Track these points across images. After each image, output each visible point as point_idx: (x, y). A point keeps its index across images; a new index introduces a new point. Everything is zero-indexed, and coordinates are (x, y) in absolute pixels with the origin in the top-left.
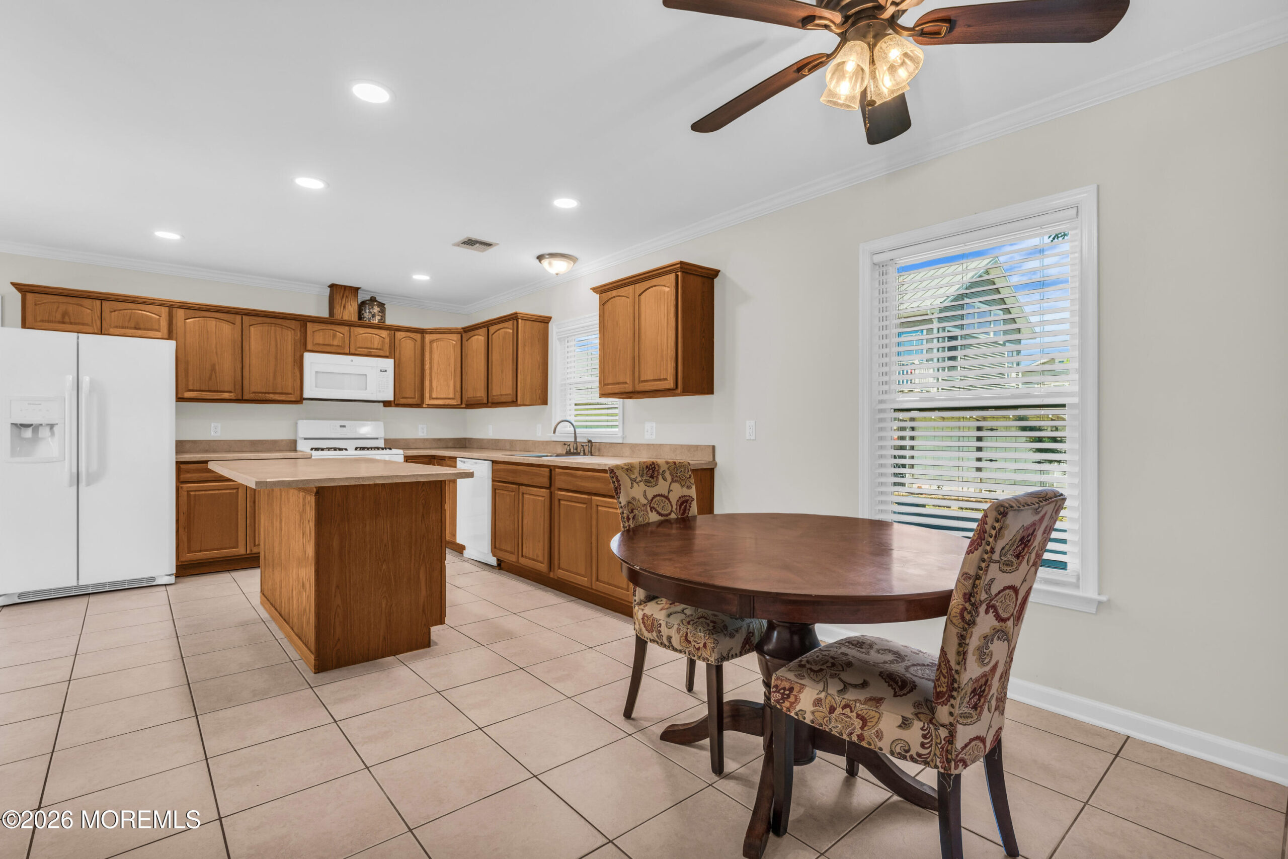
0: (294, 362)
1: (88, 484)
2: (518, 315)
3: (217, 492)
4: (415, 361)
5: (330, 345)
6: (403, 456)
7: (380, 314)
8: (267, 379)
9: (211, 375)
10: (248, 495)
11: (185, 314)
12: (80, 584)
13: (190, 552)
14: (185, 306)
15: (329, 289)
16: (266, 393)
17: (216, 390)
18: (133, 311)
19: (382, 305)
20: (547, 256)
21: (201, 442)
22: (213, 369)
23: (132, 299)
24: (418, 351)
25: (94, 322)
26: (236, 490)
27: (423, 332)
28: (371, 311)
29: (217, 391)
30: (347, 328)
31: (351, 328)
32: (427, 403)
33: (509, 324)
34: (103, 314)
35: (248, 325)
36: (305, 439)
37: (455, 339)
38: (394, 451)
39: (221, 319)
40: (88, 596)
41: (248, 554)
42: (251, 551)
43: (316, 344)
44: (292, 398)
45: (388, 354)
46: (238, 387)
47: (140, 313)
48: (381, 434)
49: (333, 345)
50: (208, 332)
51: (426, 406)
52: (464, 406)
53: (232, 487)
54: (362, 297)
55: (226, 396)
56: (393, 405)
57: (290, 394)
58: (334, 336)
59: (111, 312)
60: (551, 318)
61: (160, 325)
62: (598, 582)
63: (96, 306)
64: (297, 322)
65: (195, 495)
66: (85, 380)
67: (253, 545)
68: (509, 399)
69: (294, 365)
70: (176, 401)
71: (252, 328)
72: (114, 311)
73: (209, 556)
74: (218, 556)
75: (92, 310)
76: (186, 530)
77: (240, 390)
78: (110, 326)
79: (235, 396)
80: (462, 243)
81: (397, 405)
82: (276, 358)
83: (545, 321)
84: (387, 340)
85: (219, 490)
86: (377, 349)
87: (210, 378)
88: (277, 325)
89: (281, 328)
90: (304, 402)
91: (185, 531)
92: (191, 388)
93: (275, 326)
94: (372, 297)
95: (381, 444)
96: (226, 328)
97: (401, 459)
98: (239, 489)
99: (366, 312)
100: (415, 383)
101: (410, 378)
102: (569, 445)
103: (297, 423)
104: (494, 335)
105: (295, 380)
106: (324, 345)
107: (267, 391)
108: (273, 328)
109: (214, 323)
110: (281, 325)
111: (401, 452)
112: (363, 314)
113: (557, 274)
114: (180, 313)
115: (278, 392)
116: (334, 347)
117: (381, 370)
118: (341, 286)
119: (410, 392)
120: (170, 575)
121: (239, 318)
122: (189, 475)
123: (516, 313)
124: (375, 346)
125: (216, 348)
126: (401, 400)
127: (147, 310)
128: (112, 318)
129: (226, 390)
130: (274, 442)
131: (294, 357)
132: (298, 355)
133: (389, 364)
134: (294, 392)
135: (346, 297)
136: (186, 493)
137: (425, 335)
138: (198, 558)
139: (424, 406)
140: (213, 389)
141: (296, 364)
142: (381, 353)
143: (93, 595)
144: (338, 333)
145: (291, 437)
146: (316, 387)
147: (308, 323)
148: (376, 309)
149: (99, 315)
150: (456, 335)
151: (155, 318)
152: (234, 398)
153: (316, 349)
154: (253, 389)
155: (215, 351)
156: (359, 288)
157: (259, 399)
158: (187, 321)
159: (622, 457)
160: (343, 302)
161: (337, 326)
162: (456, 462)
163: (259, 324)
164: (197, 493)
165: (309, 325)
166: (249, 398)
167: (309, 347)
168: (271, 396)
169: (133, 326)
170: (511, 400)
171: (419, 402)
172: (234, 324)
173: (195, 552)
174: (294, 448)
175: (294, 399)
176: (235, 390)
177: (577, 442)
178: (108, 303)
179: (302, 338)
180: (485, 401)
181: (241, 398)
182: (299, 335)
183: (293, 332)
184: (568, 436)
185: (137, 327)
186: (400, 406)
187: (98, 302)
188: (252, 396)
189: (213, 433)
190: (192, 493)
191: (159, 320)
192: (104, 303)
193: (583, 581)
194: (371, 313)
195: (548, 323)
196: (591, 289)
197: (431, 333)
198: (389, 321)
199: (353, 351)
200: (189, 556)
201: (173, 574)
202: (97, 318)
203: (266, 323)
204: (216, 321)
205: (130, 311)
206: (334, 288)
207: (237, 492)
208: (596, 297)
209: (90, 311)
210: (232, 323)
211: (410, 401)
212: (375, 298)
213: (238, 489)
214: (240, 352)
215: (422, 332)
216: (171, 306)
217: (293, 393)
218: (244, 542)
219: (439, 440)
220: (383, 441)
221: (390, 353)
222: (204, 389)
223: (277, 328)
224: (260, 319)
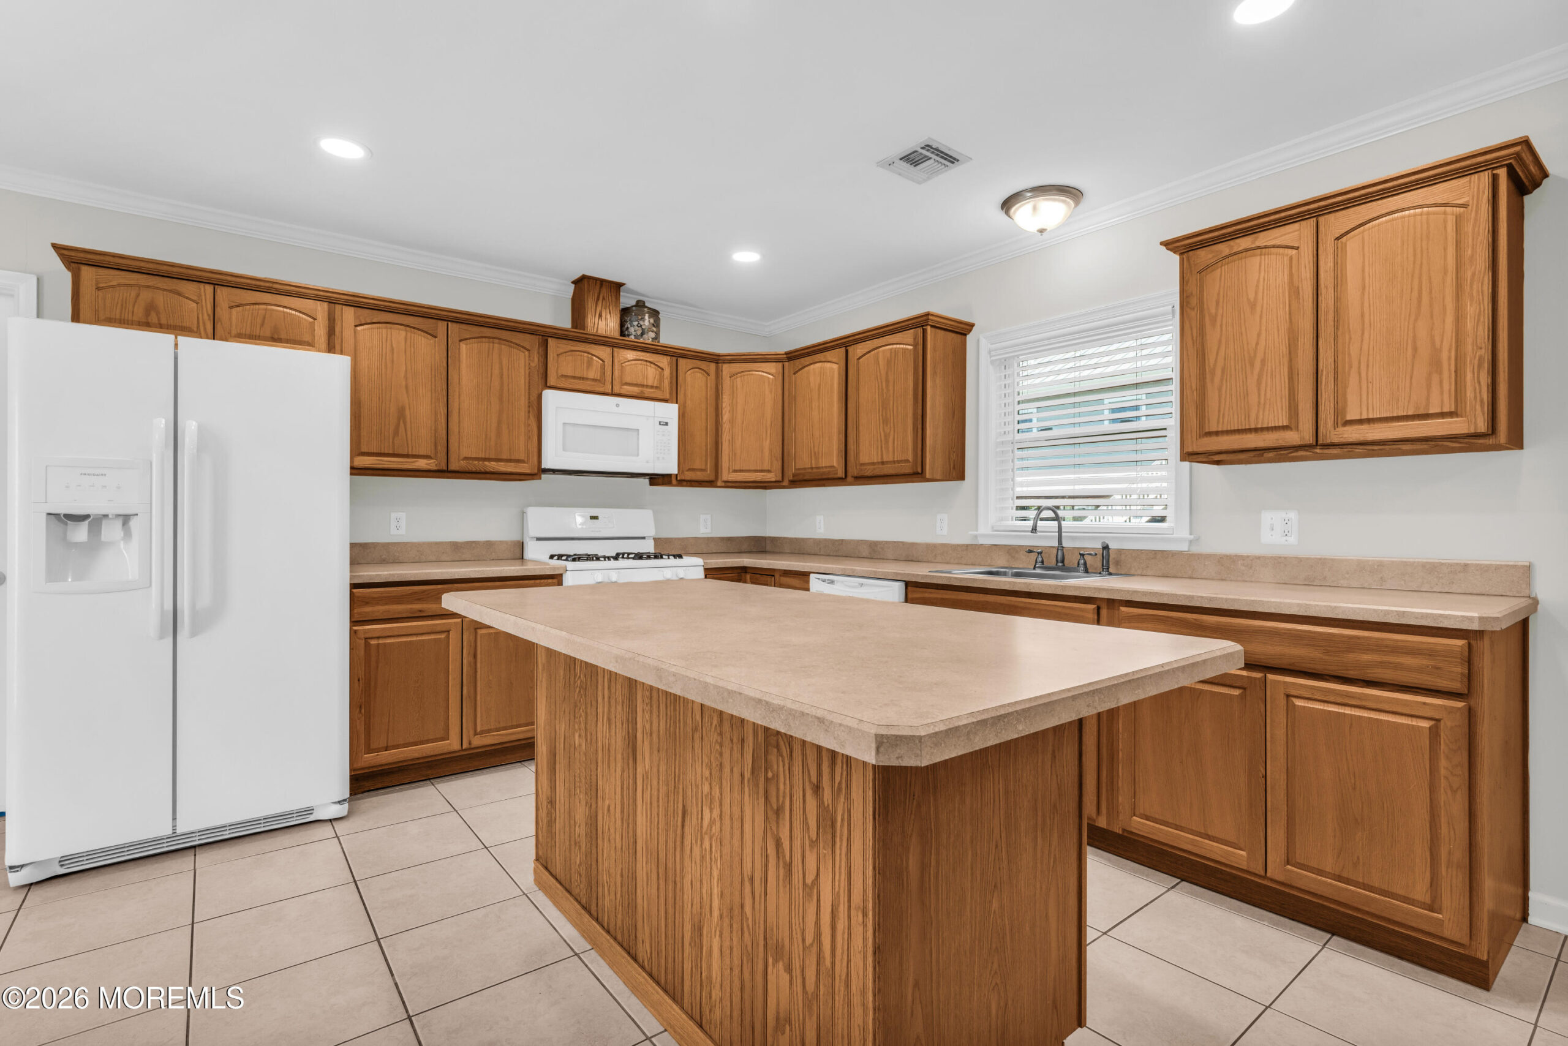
0: (529, 407)
1: (194, 633)
2: (930, 317)
3: (414, 638)
4: (707, 409)
5: (583, 379)
6: (702, 568)
7: (654, 329)
8: (486, 435)
9: (398, 426)
10: (465, 643)
11: (357, 317)
12: (179, 831)
13: (369, 751)
14: (356, 302)
15: (573, 286)
16: (485, 459)
17: (406, 453)
18: (270, 307)
19: (655, 313)
20: (1029, 194)
21: (374, 545)
22: (401, 414)
23: (267, 284)
24: (711, 393)
25: (201, 324)
26: (446, 634)
27: (719, 360)
28: (641, 323)
29: (407, 456)
30: (608, 350)
31: (615, 349)
32: (725, 478)
33: (909, 335)
34: (218, 309)
35: (458, 339)
36: (538, 539)
37: (773, 371)
38: (687, 560)
39: (414, 328)
40: (193, 850)
41: (465, 750)
42: (470, 744)
43: (563, 376)
44: (524, 468)
45: (668, 396)
46: (441, 448)
47: (280, 311)
48: (651, 531)
49: (587, 379)
50: (392, 349)
51: (723, 484)
52: (786, 483)
53: (439, 629)
54: (627, 301)
55: (422, 464)
56: (674, 481)
57: (522, 461)
58: (590, 363)
59: (231, 307)
60: (972, 325)
61: (313, 335)
62: (1289, 867)
63: (205, 295)
64: (533, 336)
65: (378, 645)
66: (190, 428)
67: (472, 732)
68: (907, 469)
69: (529, 412)
70: (351, 474)
71: (463, 346)
72: (237, 306)
73: (401, 757)
74: (417, 755)
75: (197, 303)
76: (363, 711)
77: (444, 454)
78: (230, 333)
79: (436, 465)
80: (901, 159)
81: (682, 483)
82: (501, 399)
83: (962, 330)
84: (667, 372)
85: (417, 635)
86: (652, 387)
87: (396, 432)
88: (502, 342)
89: (509, 346)
90: (543, 476)
91: (360, 711)
92: (364, 449)
93: (499, 343)
94: (638, 302)
95: (649, 547)
96: (422, 341)
97: (701, 574)
98: (451, 633)
99: (632, 326)
100: (706, 446)
101: (701, 438)
102: (1040, 553)
103: (523, 513)
104: (861, 360)
105: (529, 438)
106: (574, 377)
107: (487, 457)
108: (496, 346)
109: (403, 333)
110: (509, 341)
111: (699, 561)
112: (628, 328)
113: (1041, 231)
114: (349, 315)
115: (505, 457)
116: (589, 382)
117: (660, 422)
118: (596, 279)
119: (701, 463)
120: (339, 802)
121: (442, 325)
122: (368, 609)
123: (928, 314)
124: (650, 383)
125: (406, 378)
126: (686, 473)
127: (292, 306)
128: (233, 318)
129: (422, 453)
130: (489, 544)
131: (529, 399)
132: (534, 397)
133: (671, 411)
134: (528, 460)
135: (604, 299)
136: (363, 642)
137: (720, 365)
138: (384, 762)
139: (719, 483)
140: (401, 452)
141: (531, 409)
142: (658, 394)
143: (201, 847)
144: (594, 358)
145: (514, 537)
146: (564, 449)
147: (550, 340)
148: (647, 321)
149: (210, 312)
150: (774, 364)
151: (306, 320)
152: (435, 468)
153: (562, 385)
154: (465, 453)
155: (404, 383)
156: (623, 284)
157: (474, 470)
158: (359, 328)
159: (1191, 578)
160: (599, 309)
161: (594, 346)
162: (808, 582)
163: (474, 338)
164: (381, 641)
165: (552, 342)
166: (457, 469)
167: (552, 381)
168: (493, 466)
169: (268, 334)
170: (908, 471)
171: (712, 478)
172: (436, 337)
173: (377, 750)
174: (519, 556)
175: (528, 471)
176: (436, 452)
177: (1063, 547)
178: (225, 290)
179: (541, 365)
180: (841, 474)
181: (445, 468)
182: (536, 359)
183: (527, 353)
184: (1016, 536)
185: (276, 336)
186: (685, 483)
187: (209, 289)
188: (463, 465)
189: (393, 531)
190: (373, 642)
191: (312, 325)
192: (219, 289)
193: (1239, 857)
194: (641, 326)
195: (965, 335)
196: (1162, 243)
197: (731, 362)
198: (668, 338)
199: (616, 390)
200: (370, 759)
201: (344, 800)
202: (206, 317)
203: (485, 337)
204: (406, 331)
205: (264, 307)
206: (582, 283)
207: (448, 637)
208: (1174, 260)
209: (195, 305)
210: (431, 335)
211: (699, 476)
212: (644, 302)
213: (448, 631)
214: (445, 387)
215: (716, 359)
216: (334, 300)
217: (526, 460)
218: (458, 729)
219: (729, 539)
220: (652, 542)
221: (671, 393)
222: (386, 452)
223: (503, 346)
224: (476, 330)
